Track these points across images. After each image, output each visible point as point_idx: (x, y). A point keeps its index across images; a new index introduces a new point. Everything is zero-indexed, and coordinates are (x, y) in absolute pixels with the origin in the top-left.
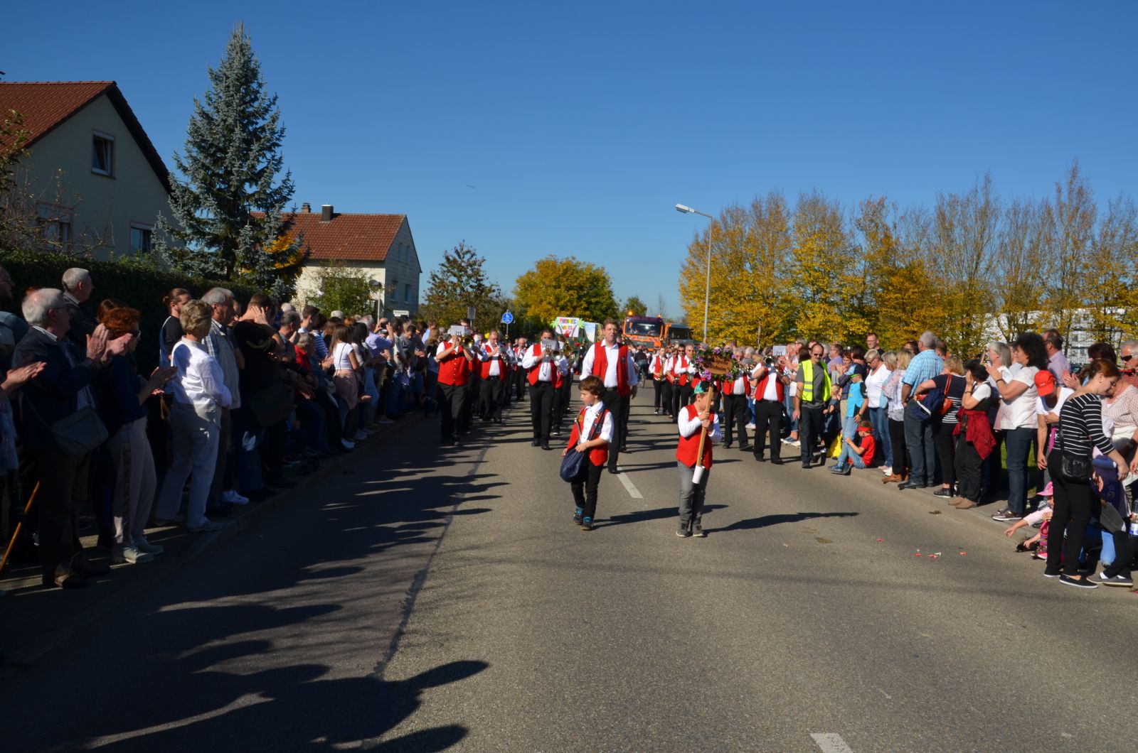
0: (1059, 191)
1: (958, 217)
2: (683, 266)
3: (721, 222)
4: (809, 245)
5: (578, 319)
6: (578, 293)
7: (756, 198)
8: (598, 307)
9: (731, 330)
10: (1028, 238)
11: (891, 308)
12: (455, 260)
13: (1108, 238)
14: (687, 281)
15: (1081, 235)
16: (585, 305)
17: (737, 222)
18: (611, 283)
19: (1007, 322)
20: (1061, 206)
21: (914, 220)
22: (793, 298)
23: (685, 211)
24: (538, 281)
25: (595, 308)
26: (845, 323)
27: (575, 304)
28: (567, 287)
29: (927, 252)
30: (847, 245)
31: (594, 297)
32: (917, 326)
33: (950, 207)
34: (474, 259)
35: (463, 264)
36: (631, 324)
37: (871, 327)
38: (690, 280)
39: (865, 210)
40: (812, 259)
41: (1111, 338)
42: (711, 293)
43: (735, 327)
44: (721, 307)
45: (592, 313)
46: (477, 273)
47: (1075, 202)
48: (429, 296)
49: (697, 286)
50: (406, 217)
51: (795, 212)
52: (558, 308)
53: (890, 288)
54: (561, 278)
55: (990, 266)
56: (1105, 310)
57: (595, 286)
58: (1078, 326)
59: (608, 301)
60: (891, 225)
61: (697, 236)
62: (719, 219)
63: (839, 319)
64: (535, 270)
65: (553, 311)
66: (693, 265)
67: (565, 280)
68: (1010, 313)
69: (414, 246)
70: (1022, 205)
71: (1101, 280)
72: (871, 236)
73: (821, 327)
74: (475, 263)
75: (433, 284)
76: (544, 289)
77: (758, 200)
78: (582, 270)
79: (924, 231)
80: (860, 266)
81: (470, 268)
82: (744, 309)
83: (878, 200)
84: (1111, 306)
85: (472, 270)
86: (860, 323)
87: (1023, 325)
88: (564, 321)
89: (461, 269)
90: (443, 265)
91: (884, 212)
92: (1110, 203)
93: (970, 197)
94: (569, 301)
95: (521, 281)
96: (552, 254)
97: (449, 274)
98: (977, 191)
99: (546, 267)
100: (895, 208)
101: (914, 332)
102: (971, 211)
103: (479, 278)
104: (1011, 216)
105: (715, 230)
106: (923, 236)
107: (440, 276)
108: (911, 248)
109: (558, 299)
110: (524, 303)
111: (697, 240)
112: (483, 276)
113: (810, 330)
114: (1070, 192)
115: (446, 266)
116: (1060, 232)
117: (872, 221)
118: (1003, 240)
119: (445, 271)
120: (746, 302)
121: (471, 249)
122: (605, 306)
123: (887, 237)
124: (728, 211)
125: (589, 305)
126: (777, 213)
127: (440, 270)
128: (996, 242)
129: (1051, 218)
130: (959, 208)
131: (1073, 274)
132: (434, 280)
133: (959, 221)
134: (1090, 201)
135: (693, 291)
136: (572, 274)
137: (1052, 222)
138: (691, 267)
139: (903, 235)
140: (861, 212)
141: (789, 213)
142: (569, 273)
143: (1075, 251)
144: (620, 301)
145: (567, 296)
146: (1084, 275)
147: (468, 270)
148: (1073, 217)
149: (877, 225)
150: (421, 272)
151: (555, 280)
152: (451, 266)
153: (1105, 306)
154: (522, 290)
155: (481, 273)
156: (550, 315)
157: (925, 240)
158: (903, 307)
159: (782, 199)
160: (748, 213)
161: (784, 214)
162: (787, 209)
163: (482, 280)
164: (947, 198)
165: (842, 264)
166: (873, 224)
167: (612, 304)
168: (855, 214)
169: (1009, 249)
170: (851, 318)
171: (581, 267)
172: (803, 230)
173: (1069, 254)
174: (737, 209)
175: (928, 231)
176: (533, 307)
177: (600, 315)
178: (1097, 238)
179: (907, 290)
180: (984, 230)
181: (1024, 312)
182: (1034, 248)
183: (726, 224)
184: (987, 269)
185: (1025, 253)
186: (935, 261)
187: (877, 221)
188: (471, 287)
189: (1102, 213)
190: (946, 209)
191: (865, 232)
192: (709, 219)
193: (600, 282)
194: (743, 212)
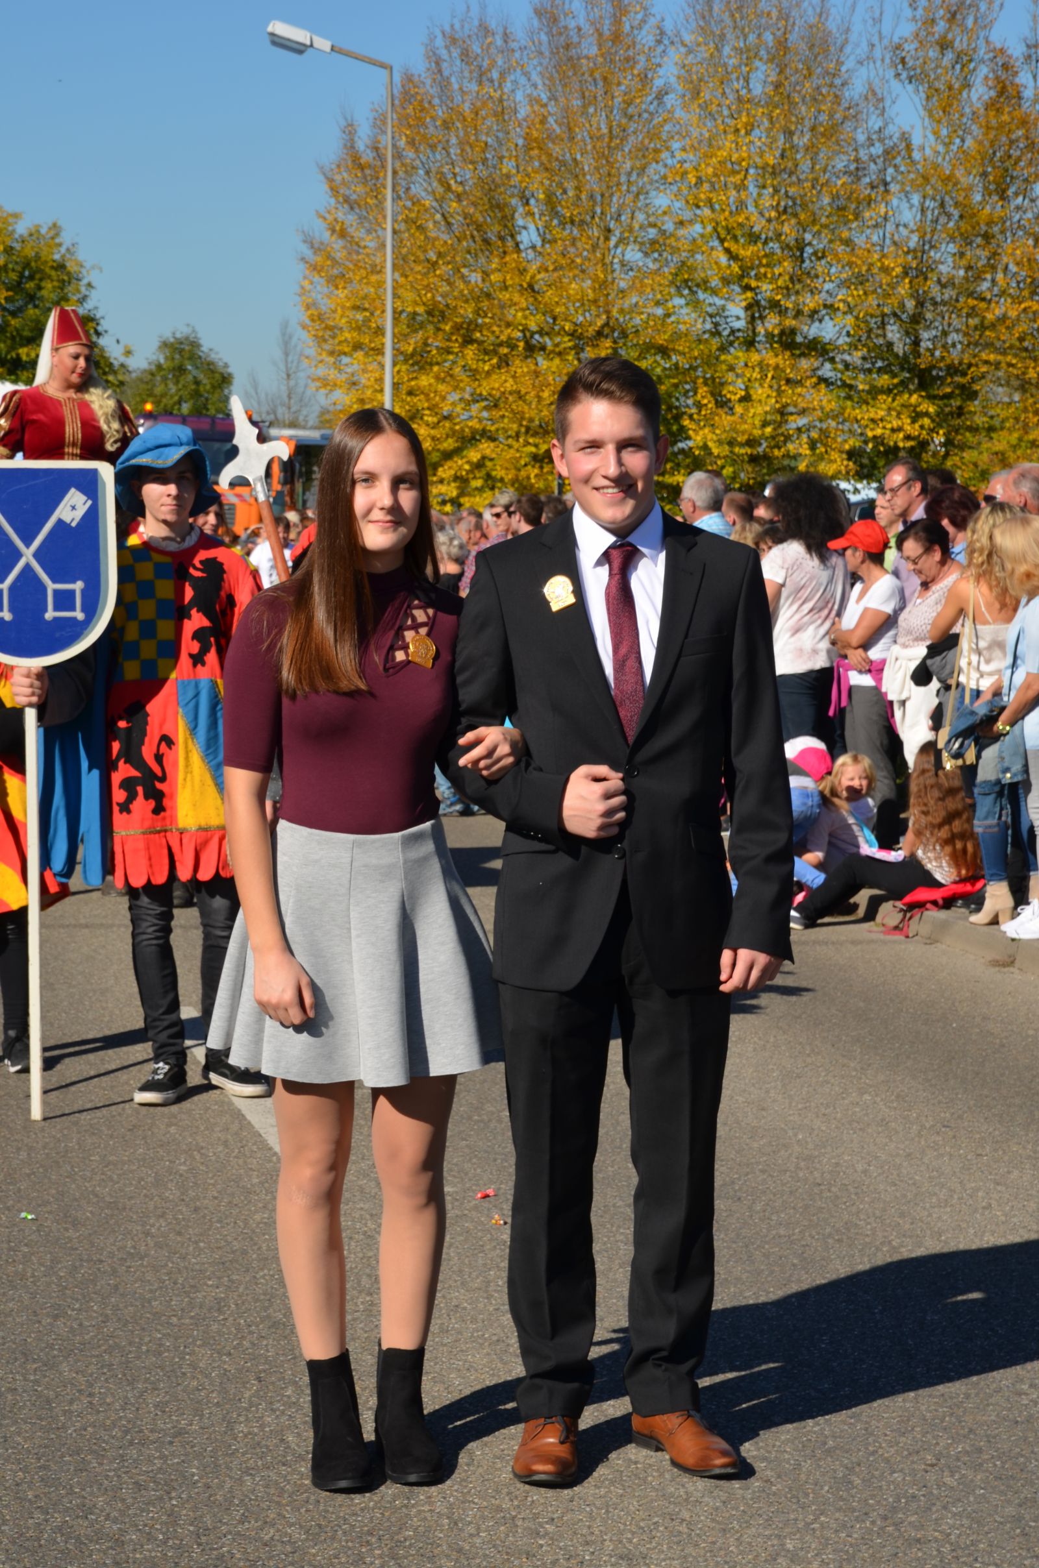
2: (311, 240)
14: (325, 291)
17: (482, 76)
18: (89, 285)
22: (677, 336)
23: (299, 49)
30: (860, 138)
37: (942, 419)
38: (336, 290)
44: (439, 379)
49: (355, 309)
51: (681, 30)
57: (30, 298)
61: (350, 130)
62: (420, 67)
66: (343, 234)
72: (943, 101)
73: (768, 430)
82: (510, 383)
86: (903, 410)
91: (986, 9)
105: (408, 109)
111: (350, 146)
113: (731, 443)
123: (1006, 94)
124: (452, 40)
126: (616, 37)
135: (345, 327)
138: (338, 244)
140: (908, 15)
141: (662, 33)
144: (128, 353)
149: (966, 57)
160: (522, 41)
161: (646, 37)
162: (653, 22)
166: (952, 56)
170: (874, 392)
172: (707, 95)
174: (484, 29)
183: (444, 84)
187: (967, 41)
191: (920, 89)
192: (384, 73)
193: (48, 285)
194: (506, 36)
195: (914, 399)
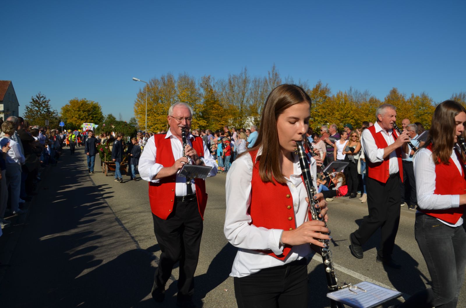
0: (269, 74)
1: (236, 83)
2: (135, 102)
3: (150, 85)
4: (184, 93)
5: (92, 124)
6: (88, 113)
7: (163, 75)
8: (96, 119)
9: (156, 126)
10: (260, 90)
11: (214, 116)
12: (37, 101)
16: (91, 118)
19: (254, 120)
20: (270, 79)
21: (221, 84)
23: (136, 81)
24: (71, 109)
26: (198, 122)
27: (87, 117)
28: (83, 111)
29: (226, 95)
30: (197, 93)
31: (95, 115)
32: (223, 122)
33: (233, 78)
34: (45, 100)
35: (41, 102)
37: (207, 123)
38: (138, 107)
39: (203, 80)
40: (185, 99)
42: (148, 112)
43: (157, 125)
44: (151, 117)
45: (94, 121)
46: (47, 106)
47: (274, 78)
48: (25, 116)
49: (141, 109)
50: (11, 82)
51: (178, 81)
52: (80, 120)
53: (214, 108)
54: (81, 107)
57: (95, 110)
59: (101, 116)
60: (212, 85)
61: (140, 90)
62: (149, 83)
63: (196, 121)
64: (69, 104)
65: (78, 121)
66: (139, 101)
67: (82, 108)
68: (255, 117)
69: (15, 94)
70: (258, 79)
72: (206, 90)
74: (46, 102)
75: (27, 111)
76: (73, 111)
78: (89, 104)
79: (224, 88)
80: (202, 100)
81: (44, 104)
82: (160, 118)
83: (208, 76)
85: (45, 104)
86: (203, 122)
88: (87, 125)
89: (39, 104)
90: (31, 102)
91: (210, 81)
92: (285, 78)
93: (240, 75)
94: (85, 116)
95: (63, 109)
96: (76, 97)
97: (34, 106)
98: (242, 74)
99: (74, 103)
100: (214, 80)
101: (222, 124)
102: (240, 80)
103: (48, 108)
104: (254, 83)
105: (148, 87)
106: (224, 89)
107: (30, 107)
108: (220, 94)
109: (80, 116)
110: (65, 117)
111: (140, 92)
112: (50, 107)
114: (273, 75)
115: (33, 103)
116: (270, 88)
117: (206, 84)
118: (252, 91)
119: (32, 105)
120: (161, 115)
121: (43, 96)
122: (99, 118)
123: (211, 90)
124: (152, 80)
125: (93, 118)
127: (30, 105)
128: (249, 92)
129: (267, 83)
130: (237, 80)
132: (27, 109)
135: (140, 111)
136: (85, 105)
137: (268, 84)
138: (139, 102)
139: (217, 89)
142: (84, 105)
145: (83, 115)
147: (43, 105)
148: (274, 83)
149: (208, 86)
150: (19, 106)
151: (78, 108)
152: (35, 103)
154: (64, 112)
155: (49, 106)
156: (77, 122)
157: (225, 91)
158: (218, 115)
159: (172, 76)
160: (160, 81)
161: (173, 82)
162: (174, 80)
163: (49, 109)
164: (232, 76)
165: (196, 100)
166: (206, 85)
168: (200, 82)
169: (254, 94)
170: (200, 120)
171: (88, 103)
172: (181, 88)
174: (155, 80)
175: (226, 88)
176: (69, 119)
177: (98, 122)
179: (220, 109)
180: (245, 87)
182: (262, 94)
183: (152, 85)
184: (247, 101)
185: (259, 96)
186: (228, 98)
187: (208, 84)
188: (45, 111)
190: (232, 80)
191: (203, 88)
192: (146, 83)
193: (97, 109)
194: (158, 81)
195: (204, 121)
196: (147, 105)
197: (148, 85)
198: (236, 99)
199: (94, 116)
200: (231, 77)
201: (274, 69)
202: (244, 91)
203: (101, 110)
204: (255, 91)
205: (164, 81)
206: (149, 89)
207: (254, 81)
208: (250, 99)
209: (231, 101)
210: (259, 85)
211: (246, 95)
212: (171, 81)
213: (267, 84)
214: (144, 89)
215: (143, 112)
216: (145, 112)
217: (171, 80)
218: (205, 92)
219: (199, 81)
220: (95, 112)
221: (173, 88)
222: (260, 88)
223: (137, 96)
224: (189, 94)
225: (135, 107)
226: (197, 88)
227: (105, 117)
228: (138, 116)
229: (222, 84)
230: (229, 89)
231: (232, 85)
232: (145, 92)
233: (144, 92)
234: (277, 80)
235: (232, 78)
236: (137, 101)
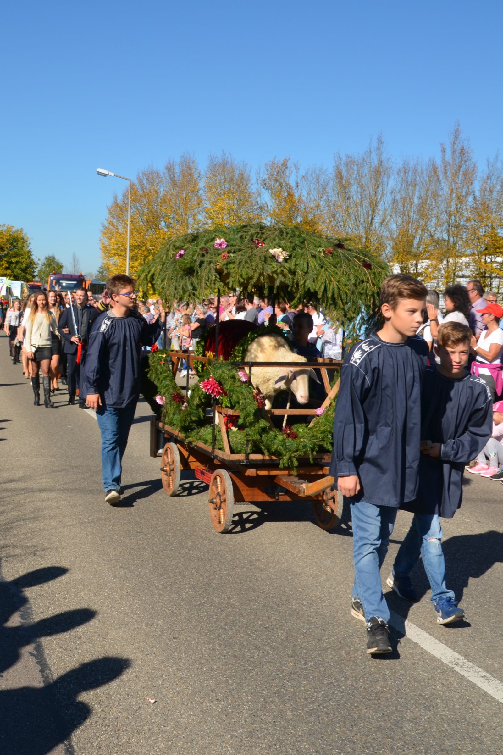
0: (444, 151)
1: (354, 175)
2: (104, 226)
3: (138, 184)
4: (220, 204)
5: (5, 278)
7: (169, 160)
8: (18, 267)
10: (417, 194)
13: (487, 193)
14: (107, 240)
15: (464, 190)
16: (6, 265)
17: (152, 184)
18: (30, 243)
20: (446, 164)
21: (315, 179)
23: (105, 175)
25: (15, 267)
29: (327, 208)
30: (254, 203)
31: (14, 257)
33: (347, 166)
36: (54, 281)
38: (110, 239)
39: (270, 170)
40: (223, 218)
41: (491, 284)
42: (131, 250)
45: (13, 272)
47: (458, 161)
49: (117, 244)
51: (206, 174)
55: (384, 220)
56: (485, 259)
57: (15, 246)
58: (460, 273)
59: (28, 261)
60: (293, 185)
61: (116, 198)
62: (136, 182)
66: (113, 225)
68: (402, 264)
70: (411, 165)
71: (482, 232)
72: (276, 194)
77: (171, 163)
79: (324, 189)
83: (282, 162)
84: (491, 255)
87: (414, 274)
91: (287, 171)
92: (488, 161)
93: (365, 157)
98: (371, 152)
100: (297, 169)
102: (366, 170)
104: (402, 174)
105: (133, 191)
106: (323, 194)
108: (312, 205)
111: (116, 202)
114: (454, 152)
116: (445, 189)
117: (276, 180)
118: (395, 197)
122: (24, 266)
123: (290, 195)
124: (144, 174)
125: (9, 265)
128: (388, 198)
129: (438, 176)
130: (355, 168)
131: (457, 227)
133: (356, 179)
134: (470, 160)
137: (438, 179)
138: (111, 227)
139: (305, 193)
140: (266, 172)
141: (200, 175)
143: (459, 205)
146: (467, 228)
148: (456, 175)
149: (281, 185)
153: (486, 255)
157: (325, 197)
159: (193, 162)
160: (162, 175)
161: (196, 176)
162: (198, 171)
164: (344, 158)
166: (278, 184)
167: (31, 263)
168: (261, 175)
169: (400, 205)
172: (214, 190)
173: (453, 208)
174: (152, 173)
175: (327, 189)
177: (20, 274)
178: (477, 194)
180: (378, 187)
181: (414, 262)
182: (423, 204)
183: (142, 186)
184: (382, 223)
185: (414, 208)
186: (334, 216)
187: (282, 181)
189: (482, 170)
190: (344, 169)
191: (270, 191)
192: (128, 181)
193: (20, 243)
194: (158, 174)
196: (132, 233)
197: (132, 186)
198: (354, 219)
199: (14, 260)
200: (342, 162)
201: (456, 138)
202: (376, 195)
203: (28, 247)
204: (404, 195)
205: (172, 176)
206: (136, 195)
207: (402, 170)
208: (391, 216)
209: (342, 224)
210: (415, 180)
211: (381, 207)
212: (190, 174)
213: (436, 178)
214: (123, 196)
215: (122, 251)
216: (125, 250)
217: (189, 172)
218: (273, 201)
219: (259, 173)
220: (15, 250)
221: (195, 192)
222: (417, 187)
223: (107, 212)
224: (235, 207)
225: (102, 238)
226: (254, 191)
227: (38, 262)
228: (109, 260)
229: (318, 180)
230: (336, 192)
231: (344, 182)
232: (126, 201)
233: (124, 202)
234: (464, 167)
235: (343, 165)
236: (107, 225)
